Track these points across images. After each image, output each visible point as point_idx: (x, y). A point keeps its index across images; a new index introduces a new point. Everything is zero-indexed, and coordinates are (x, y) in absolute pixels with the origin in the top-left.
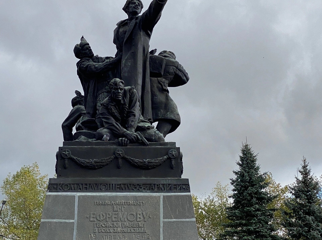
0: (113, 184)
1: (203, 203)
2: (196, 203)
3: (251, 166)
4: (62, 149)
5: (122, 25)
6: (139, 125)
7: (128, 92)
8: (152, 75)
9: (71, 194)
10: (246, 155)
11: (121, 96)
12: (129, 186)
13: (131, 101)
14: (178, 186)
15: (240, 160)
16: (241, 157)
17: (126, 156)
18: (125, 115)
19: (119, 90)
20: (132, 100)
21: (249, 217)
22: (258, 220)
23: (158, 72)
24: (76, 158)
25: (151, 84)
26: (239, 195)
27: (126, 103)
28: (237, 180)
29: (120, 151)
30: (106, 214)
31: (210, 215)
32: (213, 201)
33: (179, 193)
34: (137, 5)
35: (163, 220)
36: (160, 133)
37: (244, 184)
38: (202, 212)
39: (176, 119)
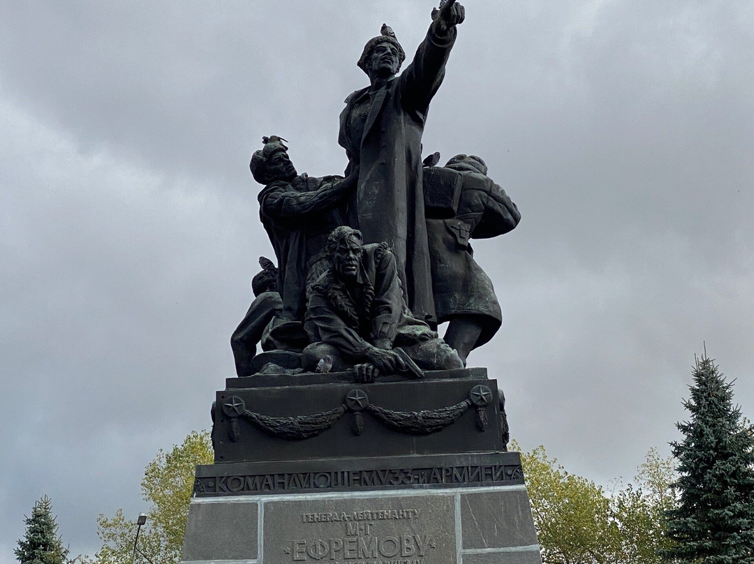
0: (343, 473)
1: (616, 501)
2: (599, 502)
3: (719, 410)
4: (223, 397)
5: (356, 103)
6: (402, 332)
7: (373, 257)
8: (431, 213)
9: (247, 499)
10: (706, 386)
11: (356, 266)
12: (381, 474)
13: (380, 276)
14: (495, 469)
15: (693, 398)
16: (693, 389)
17: (373, 407)
18: (368, 310)
19: (351, 252)
20: (384, 275)
21: (720, 533)
22: (742, 538)
23: (444, 206)
24: (257, 416)
25: (430, 235)
26: (694, 481)
27: (369, 283)
28: (689, 444)
29: (359, 394)
30: (329, 542)
31: (633, 529)
32: (639, 497)
33: (499, 488)
34: (389, 54)
35: (463, 551)
36: (450, 349)
37: (703, 454)
38: (614, 524)
39: (491, 314)
